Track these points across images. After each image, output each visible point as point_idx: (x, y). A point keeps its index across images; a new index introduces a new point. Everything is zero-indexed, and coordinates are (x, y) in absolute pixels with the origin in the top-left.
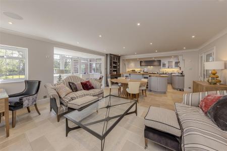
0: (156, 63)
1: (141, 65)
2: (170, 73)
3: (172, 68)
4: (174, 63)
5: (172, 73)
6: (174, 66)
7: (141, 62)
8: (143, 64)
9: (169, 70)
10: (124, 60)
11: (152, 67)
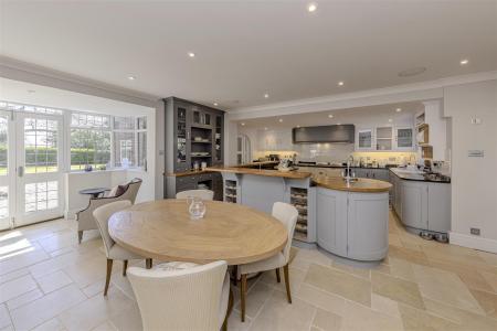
0: (339, 135)
1: (295, 141)
2: (383, 165)
3: (388, 148)
4: (395, 133)
5: (388, 167)
6: (394, 143)
7: (294, 131)
8: (301, 136)
9: (380, 157)
10: (238, 123)
11: (327, 145)
